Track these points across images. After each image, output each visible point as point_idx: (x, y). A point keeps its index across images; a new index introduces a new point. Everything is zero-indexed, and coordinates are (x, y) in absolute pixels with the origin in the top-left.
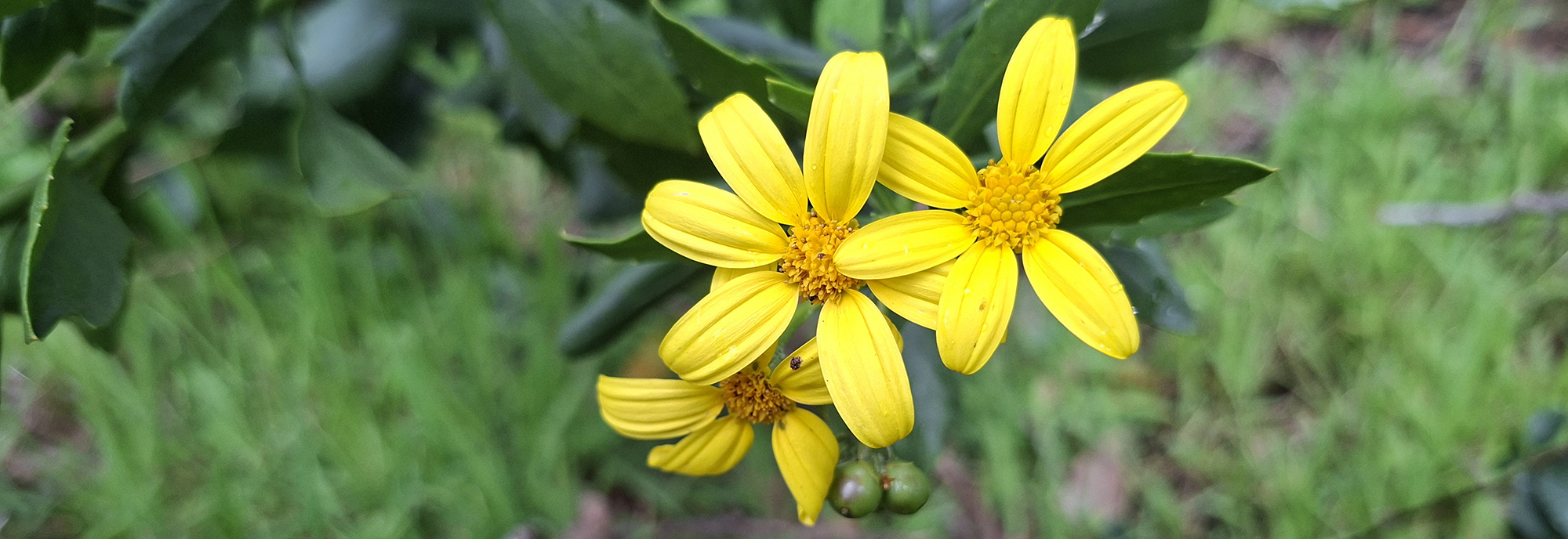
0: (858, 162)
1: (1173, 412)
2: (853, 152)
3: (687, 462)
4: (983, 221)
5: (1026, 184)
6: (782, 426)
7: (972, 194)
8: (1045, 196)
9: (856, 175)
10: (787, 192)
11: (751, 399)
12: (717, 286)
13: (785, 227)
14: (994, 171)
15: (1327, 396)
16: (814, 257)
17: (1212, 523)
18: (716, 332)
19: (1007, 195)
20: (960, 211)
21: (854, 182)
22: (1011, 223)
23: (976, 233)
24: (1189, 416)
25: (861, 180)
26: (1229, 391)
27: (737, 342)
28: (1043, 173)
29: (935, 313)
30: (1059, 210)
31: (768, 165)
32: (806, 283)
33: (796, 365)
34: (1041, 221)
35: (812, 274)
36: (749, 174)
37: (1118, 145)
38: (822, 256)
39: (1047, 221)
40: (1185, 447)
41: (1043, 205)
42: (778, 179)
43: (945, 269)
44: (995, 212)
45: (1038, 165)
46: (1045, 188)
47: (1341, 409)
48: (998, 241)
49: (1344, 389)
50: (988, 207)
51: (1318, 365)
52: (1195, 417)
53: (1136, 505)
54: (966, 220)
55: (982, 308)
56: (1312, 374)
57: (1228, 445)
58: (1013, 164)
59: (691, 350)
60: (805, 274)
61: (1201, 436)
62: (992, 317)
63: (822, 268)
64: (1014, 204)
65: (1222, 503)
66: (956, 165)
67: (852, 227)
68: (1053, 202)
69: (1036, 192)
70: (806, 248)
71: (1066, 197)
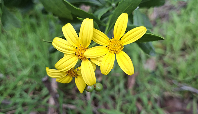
0: (88, 38)
1: (165, 52)
2: (87, 37)
3: (62, 81)
4: (110, 48)
5: (118, 43)
6: (77, 78)
7: (109, 43)
8: (121, 45)
9: (88, 40)
10: (77, 41)
11: (71, 74)
12: (65, 56)
13: (76, 47)
14: (113, 39)
15: (192, 51)
16: (80, 53)
17: (169, 72)
18: (64, 64)
19: (114, 44)
20: (107, 46)
21: (87, 42)
22: (115, 49)
23: (109, 50)
24: (168, 53)
25: (89, 41)
26: (175, 49)
27: (67, 66)
28: (121, 41)
29: (101, 64)
30: (123, 47)
31: (74, 37)
32: (79, 57)
33: (78, 70)
34: (120, 49)
35: (80, 56)
36: (70, 38)
37: (134, 37)
38: (82, 53)
39: (121, 49)
40: (166, 59)
41: (120, 46)
42: (75, 39)
43: (103, 57)
44: (112, 47)
45: (120, 39)
46: (121, 43)
47: (194, 54)
48: (112, 52)
49: (195, 51)
50: (111, 46)
51: (190, 46)
52: (169, 54)
53: (157, 68)
54: (107, 48)
55: (108, 64)
56: (189, 48)
57: (174, 59)
58: (116, 39)
59: (60, 67)
60: (79, 56)
61: (169, 57)
62: (110, 66)
63: (82, 55)
64: (116, 46)
65: (171, 69)
66: (106, 38)
67: (87, 48)
68: (122, 46)
69: (119, 44)
70: (79, 51)
71: (124, 45)
